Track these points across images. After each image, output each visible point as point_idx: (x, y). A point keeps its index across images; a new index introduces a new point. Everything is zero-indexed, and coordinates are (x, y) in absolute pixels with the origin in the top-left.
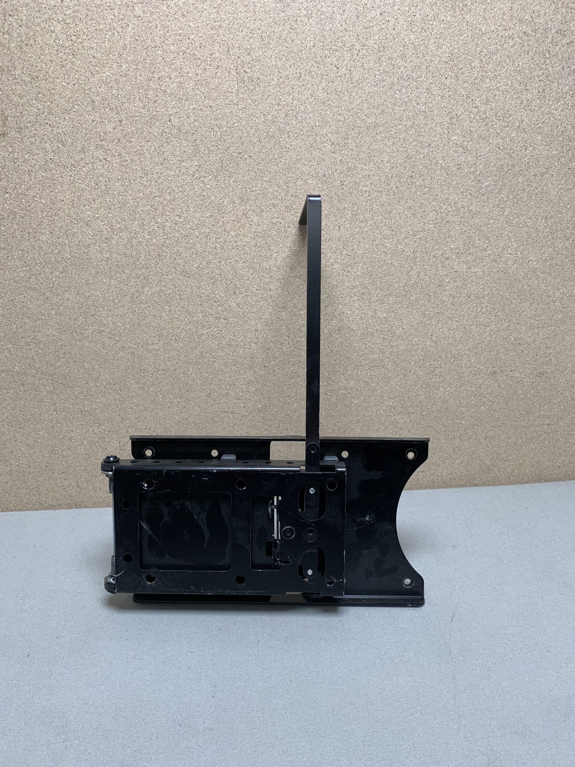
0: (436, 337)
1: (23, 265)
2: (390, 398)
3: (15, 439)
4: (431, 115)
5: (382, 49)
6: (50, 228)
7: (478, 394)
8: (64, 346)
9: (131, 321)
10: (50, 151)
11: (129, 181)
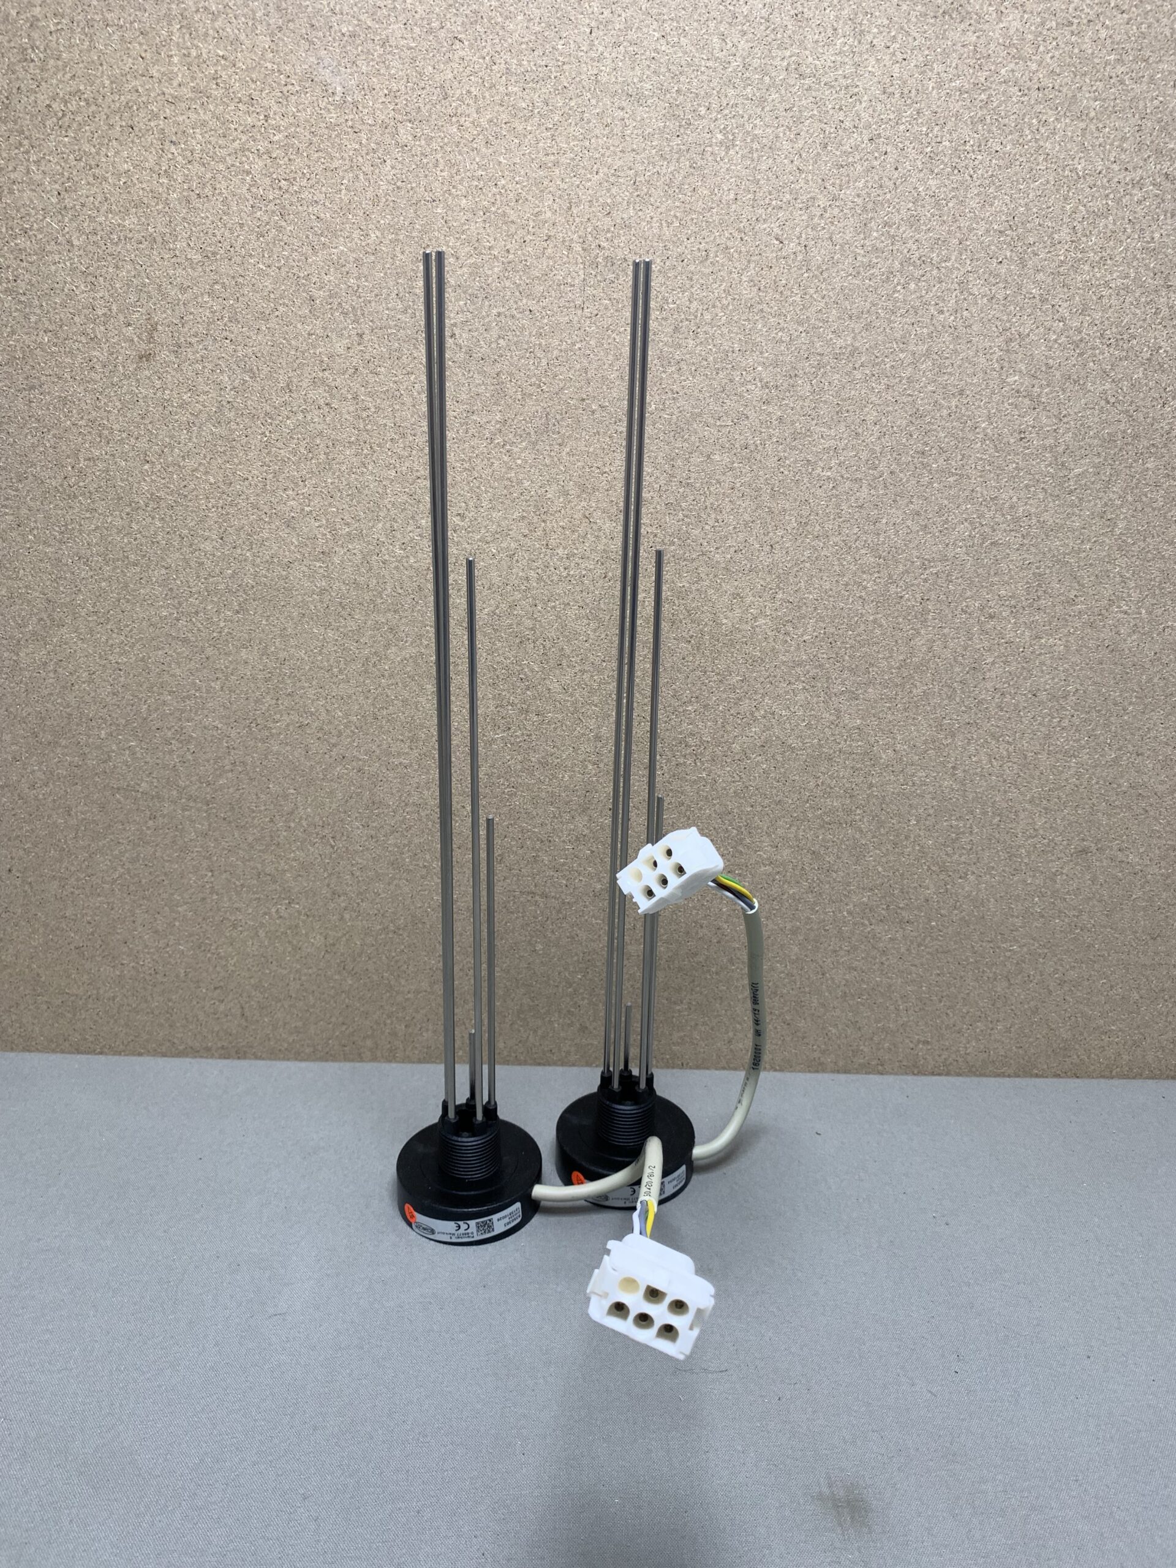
0: (964, 771)
1: (166, 595)
2: (863, 889)
3: (132, 918)
4: (966, 333)
5: (870, 206)
6: (220, 528)
7: (1049, 893)
8: (233, 748)
9: (361, 708)
10: (229, 388)
11: (371, 447)
